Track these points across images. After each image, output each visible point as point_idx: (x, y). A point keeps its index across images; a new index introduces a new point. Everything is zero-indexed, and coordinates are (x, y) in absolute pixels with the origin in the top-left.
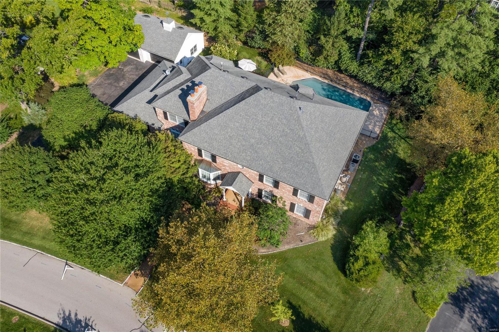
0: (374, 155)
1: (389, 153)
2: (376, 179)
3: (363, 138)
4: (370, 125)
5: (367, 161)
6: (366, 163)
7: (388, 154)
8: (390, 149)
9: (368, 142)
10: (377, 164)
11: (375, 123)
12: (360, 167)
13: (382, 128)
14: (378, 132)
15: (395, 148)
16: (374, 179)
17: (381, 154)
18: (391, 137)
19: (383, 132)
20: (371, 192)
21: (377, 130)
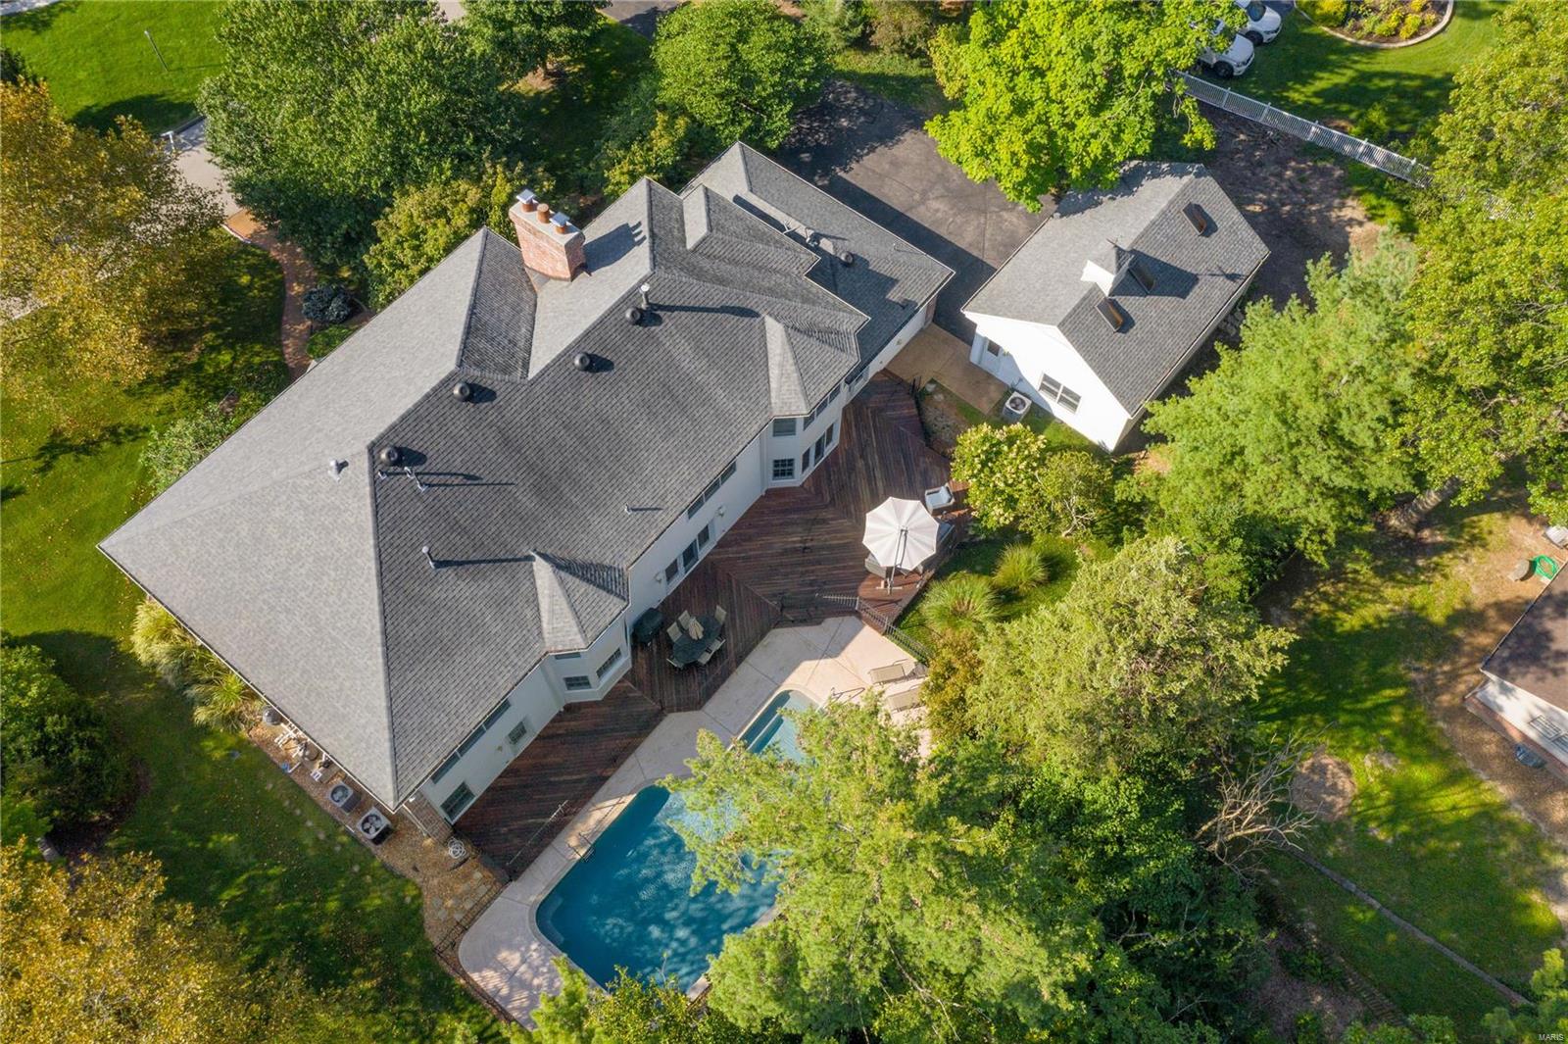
0: (378, 910)
1: (364, 977)
2: (271, 872)
3: (468, 905)
4: (523, 961)
5: (362, 873)
6: (356, 869)
7: (357, 971)
8: (380, 988)
9: (442, 914)
10: (332, 905)
11: (525, 985)
12: (345, 839)
13: (495, 1005)
14: (476, 977)
15: (375, 1011)
16: (271, 866)
17: (373, 941)
18: (434, 1023)
19: (473, 1001)
20: (231, 832)
21: (488, 980)
